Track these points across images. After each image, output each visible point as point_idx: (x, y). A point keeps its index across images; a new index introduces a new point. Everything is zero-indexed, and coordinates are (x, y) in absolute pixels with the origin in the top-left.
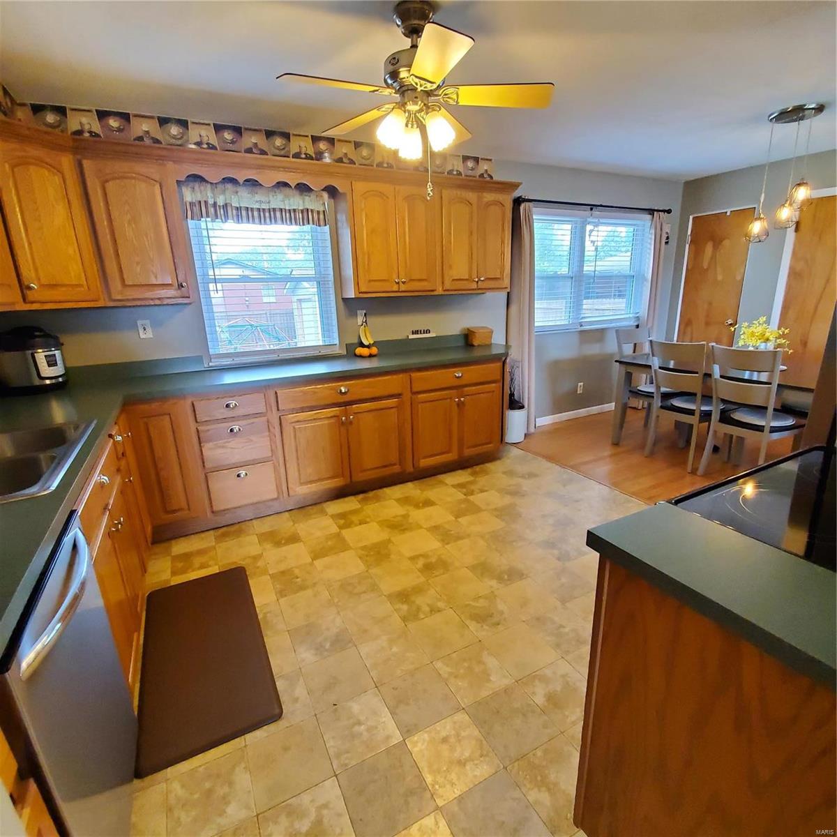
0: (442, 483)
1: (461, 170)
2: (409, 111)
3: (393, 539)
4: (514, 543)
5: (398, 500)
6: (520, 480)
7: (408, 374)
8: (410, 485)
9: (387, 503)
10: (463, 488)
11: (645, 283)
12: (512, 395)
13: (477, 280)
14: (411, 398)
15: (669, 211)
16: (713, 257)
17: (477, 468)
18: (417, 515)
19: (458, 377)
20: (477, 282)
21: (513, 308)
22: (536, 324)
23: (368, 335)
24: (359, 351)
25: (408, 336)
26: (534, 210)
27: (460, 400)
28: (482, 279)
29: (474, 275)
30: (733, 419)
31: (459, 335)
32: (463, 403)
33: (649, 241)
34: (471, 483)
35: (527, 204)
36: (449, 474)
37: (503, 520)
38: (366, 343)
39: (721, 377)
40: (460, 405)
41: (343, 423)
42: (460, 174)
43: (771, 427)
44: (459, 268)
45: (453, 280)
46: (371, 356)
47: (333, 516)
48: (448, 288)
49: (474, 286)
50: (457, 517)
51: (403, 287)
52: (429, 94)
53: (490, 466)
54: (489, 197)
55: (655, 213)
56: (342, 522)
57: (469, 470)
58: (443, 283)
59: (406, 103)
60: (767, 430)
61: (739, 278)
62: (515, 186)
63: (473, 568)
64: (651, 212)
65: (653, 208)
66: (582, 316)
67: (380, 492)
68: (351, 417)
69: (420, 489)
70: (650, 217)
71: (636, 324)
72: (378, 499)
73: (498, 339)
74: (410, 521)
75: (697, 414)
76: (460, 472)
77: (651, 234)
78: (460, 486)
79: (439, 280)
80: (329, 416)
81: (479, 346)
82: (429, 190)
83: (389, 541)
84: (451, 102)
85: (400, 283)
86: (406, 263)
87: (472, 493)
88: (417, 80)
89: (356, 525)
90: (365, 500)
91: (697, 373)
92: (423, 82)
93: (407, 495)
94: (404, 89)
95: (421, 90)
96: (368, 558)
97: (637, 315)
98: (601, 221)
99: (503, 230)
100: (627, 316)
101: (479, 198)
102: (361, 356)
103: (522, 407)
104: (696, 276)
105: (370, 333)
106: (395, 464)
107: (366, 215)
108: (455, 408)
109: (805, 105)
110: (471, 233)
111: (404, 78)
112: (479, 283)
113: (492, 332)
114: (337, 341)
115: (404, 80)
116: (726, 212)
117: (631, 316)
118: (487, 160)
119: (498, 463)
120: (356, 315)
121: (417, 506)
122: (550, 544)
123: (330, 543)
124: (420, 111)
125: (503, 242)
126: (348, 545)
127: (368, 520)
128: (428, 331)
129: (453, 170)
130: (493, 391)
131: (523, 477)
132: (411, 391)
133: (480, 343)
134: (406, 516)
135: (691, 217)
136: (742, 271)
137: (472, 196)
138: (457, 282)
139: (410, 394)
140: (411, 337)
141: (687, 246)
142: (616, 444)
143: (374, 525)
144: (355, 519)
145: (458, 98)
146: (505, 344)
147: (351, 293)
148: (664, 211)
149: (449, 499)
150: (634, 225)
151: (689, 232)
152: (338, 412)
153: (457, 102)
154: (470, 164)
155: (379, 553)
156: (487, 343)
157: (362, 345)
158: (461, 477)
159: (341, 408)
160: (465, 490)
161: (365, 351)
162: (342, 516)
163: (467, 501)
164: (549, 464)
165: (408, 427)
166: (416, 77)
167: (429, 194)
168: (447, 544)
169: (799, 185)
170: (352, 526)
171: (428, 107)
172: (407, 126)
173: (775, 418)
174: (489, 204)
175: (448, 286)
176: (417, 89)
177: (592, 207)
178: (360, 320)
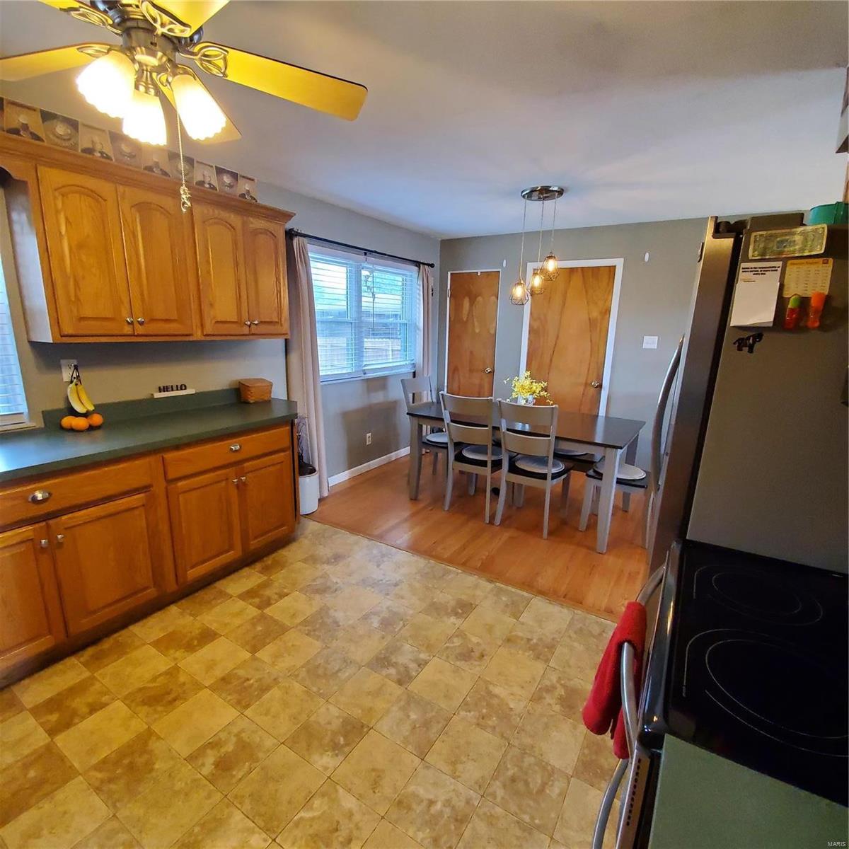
0: (223, 595)
1: (215, 183)
2: (140, 64)
3: (155, 728)
4: (340, 674)
5: (157, 644)
6: (326, 567)
7: (159, 456)
8: (174, 609)
9: (137, 654)
10: (253, 598)
11: (418, 331)
12: (300, 457)
13: (249, 323)
14: (166, 488)
15: (432, 266)
16: (471, 310)
17: (269, 560)
18: (192, 663)
19: (236, 451)
20: (250, 326)
21: (294, 357)
22: (321, 373)
23: (84, 397)
24: (68, 421)
25: (152, 395)
26: (309, 247)
27: (240, 480)
28: (256, 322)
29: (245, 315)
30: (518, 468)
31: (227, 390)
32: (244, 484)
33: (418, 291)
34: (265, 585)
35: (301, 239)
36: (229, 578)
37: (318, 638)
38: (79, 408)
39: (508, 430)
40: (241, 487)
41: (43, 550)
42: (214, 188)
43: (553, 474)
44: (223, 306)
45: (217, 322)
46: (91, 428)
47: (36, 711)
48: (209, 333)
49: (246, 330)
50: (254, 650)
51: (140, 330)
52: (176, 44)
53: (285, 553)
54: (257, 223)
55: (421, 265)
56: (54, 717)
57: (258, 566)
58: (202, 325)
59: (134, 49)
60: (549, 477)
61: (492, 332)
62: (288, 216)
63: (292, 742)
64: (418, 264)
65: (419, 260)
66: (365, 363)
67: (122, 636)
68: (59, 536)
69: (191, 615)
70: (416, 268)
71: (413, 371)
72: (121, 650)
73: (279, 393)
74: (182, 679)
75: (489, 464)
76: (246, 571)
77: (419, 285)
78: (248, 595)
79: (195, 321)
80: (14, 542)
81: (256, 403)
82: (184, 196)
83: (150, 733)
84: (215, 71)
85: (135, 323)
86: (142, 294)
87: (268, 603)
88: (155, 12)
89: (83, 718)
90: (98, 660)
91: (487, 426)
92: (166, 19)
93: (170, 629)
94: (129, 24)
95: (164, 35)
96: (113, 787)
97: (412, 362)
98: (377, 267)
99: (277, 265)
100: (404, 363)
101: (244, 224)
102: (72, 430)
103: (313, 471)
104: (458, 329)
105: (87, 393)
106: (146, 588)
107: (67, 219)
108: (234, 492)
109: (550, 187)
110: (237, 264)
111: (130, 5)
112: (253, 326)
113: (272, 385)
114: (23, 408)
115: (129, 9)
116: (477, 273)
117: (407, 362)
118: (250, 179)
119: (293, 547)
120: (58, 368)
121: (190, 647)
122: (381, 661)
123: (32, 774)
124: (160, 69)
125: (278, 279)
126: (71, 767)
127: (105, 699)
128: (183, 387)
129: (204, 182)
130: (282, 462)
131: (328, 562)
132: (165, 479)
133: (257, 400)
134: (173, 672)
135: (449, 273)
136: (494, 325)
137: (234, 219)
138: (220, 325)
139: (163, 484)
140: (158, 395)
141: (448, 299)
142: (414, 499)
143: (119, 708)
144: (79, 703)
145: (226, 68)
146: (286, 399)
147: (45, 335)
148: (428, 265)
149: (237, 622)
150: (403, 275)
151: (449, 288)
152: (31, 533)
153: (225, 75)
154: (227, 179)
155: (131, 767)
156: (266, 399)
157: (74, 413)
158: (249, 579)
159: (37, 526)
160: (257, 600)
161: (81, 423)
162: (53, 704)
163: (263, 617)
164: (353, 538)
165: (164, 527)
166: (155, 6)
167: (184, 203)
168: (247, 706)
169: (550, 257)
170: (76, 720)
171: (175, 66)
172: (137, 87)
173: (554, 465)
174: (256, 233)
175: (209, 330)
176: (155, 29)
177: (366, 252)
178: (67, 374)
